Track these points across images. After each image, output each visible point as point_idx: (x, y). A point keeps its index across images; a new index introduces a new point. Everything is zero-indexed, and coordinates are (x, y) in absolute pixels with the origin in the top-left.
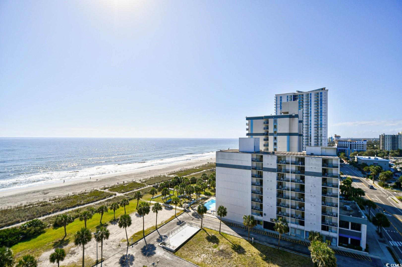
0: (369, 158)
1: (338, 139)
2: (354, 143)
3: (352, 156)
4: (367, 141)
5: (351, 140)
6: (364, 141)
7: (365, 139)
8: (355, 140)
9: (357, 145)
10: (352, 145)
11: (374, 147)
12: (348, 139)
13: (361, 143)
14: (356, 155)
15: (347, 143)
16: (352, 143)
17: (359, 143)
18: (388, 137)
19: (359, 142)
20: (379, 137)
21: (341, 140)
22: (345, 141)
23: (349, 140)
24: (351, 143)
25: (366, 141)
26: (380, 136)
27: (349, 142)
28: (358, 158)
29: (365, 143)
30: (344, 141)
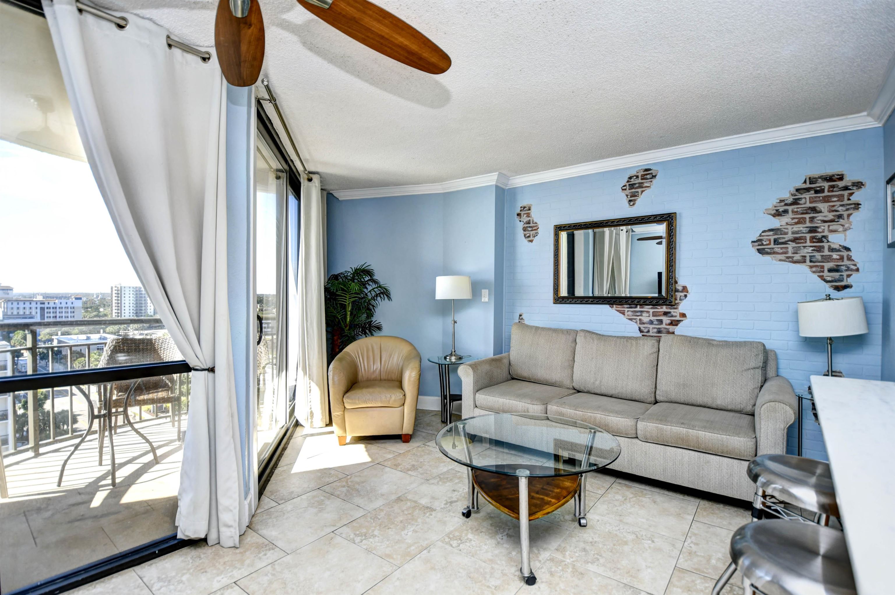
0: (88, 338)
1: (6, 296)
2: (52, 305)
3: (47, 337)
4: (84, 299)
5: (44, 298)
6: (76, 299)
7: (78, 294)
8: (53, 298)
9: (58, 310)
10: (46, 310)
11: (99, 312)
12: (35, 295)
13: (69, 305)
14: (57, 335)
15: (33, 305)
16: (46, 305)
17: (64, 305)
18: (127, 290)
19: (64, 301)
20: (110, 292)
21: (14, 298)
22: (28, 300)
23: (40, 298)
24: (43, 306)
25: (80, 299)
26: (112, 288)
27: (39, 303)
28: (59, 342)
29: (78, 304)
30: (24, 302)
